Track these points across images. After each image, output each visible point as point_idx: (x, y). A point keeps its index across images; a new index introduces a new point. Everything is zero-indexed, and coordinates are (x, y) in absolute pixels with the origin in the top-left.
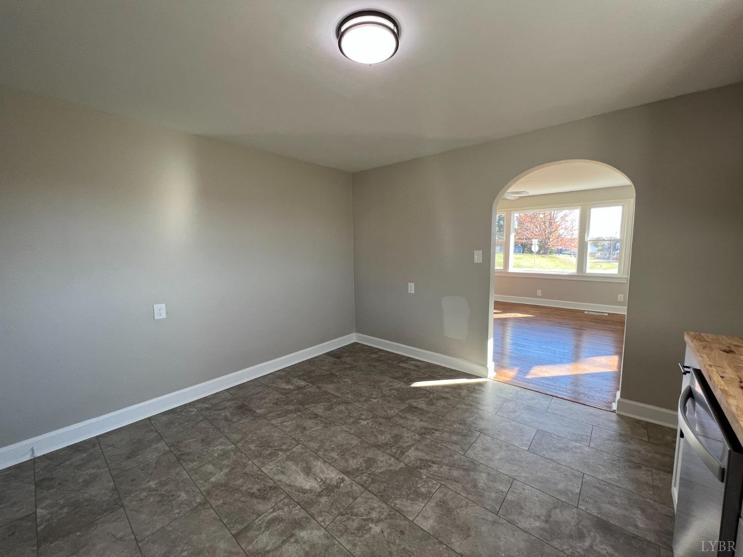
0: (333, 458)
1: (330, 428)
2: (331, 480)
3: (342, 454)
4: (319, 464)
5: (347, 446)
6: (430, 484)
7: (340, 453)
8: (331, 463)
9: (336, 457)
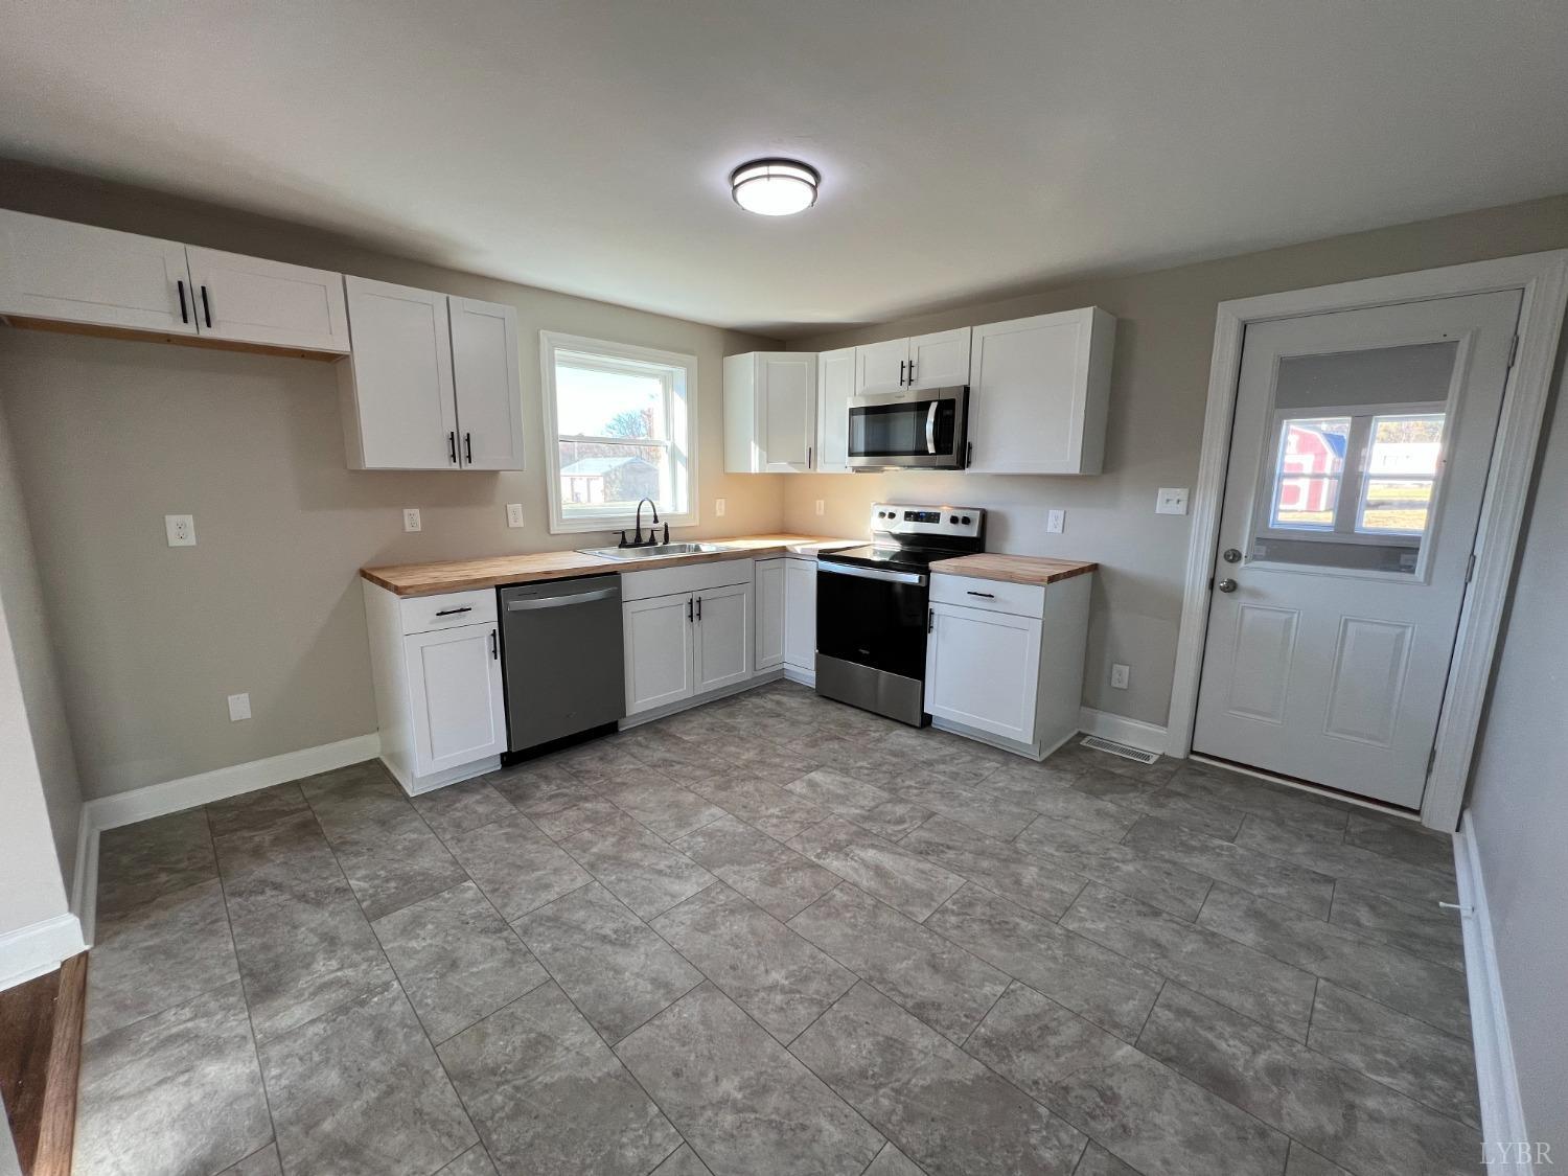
0: (842, 890)
1: (866, 963)
2: (837, 858)
3: (826, 897)
4: (865, 882)
5: (817, 912)
6: (685, 845)
7: (830, 899)
8: (841, 883)
9: (835, 892)
